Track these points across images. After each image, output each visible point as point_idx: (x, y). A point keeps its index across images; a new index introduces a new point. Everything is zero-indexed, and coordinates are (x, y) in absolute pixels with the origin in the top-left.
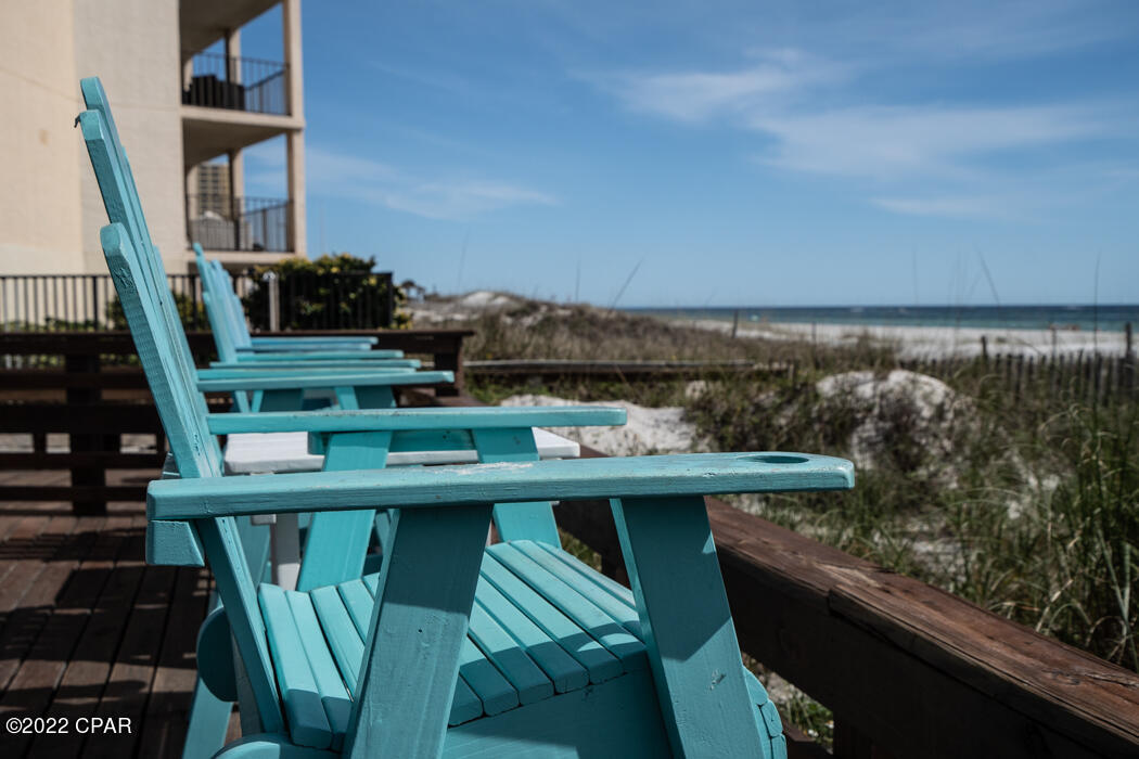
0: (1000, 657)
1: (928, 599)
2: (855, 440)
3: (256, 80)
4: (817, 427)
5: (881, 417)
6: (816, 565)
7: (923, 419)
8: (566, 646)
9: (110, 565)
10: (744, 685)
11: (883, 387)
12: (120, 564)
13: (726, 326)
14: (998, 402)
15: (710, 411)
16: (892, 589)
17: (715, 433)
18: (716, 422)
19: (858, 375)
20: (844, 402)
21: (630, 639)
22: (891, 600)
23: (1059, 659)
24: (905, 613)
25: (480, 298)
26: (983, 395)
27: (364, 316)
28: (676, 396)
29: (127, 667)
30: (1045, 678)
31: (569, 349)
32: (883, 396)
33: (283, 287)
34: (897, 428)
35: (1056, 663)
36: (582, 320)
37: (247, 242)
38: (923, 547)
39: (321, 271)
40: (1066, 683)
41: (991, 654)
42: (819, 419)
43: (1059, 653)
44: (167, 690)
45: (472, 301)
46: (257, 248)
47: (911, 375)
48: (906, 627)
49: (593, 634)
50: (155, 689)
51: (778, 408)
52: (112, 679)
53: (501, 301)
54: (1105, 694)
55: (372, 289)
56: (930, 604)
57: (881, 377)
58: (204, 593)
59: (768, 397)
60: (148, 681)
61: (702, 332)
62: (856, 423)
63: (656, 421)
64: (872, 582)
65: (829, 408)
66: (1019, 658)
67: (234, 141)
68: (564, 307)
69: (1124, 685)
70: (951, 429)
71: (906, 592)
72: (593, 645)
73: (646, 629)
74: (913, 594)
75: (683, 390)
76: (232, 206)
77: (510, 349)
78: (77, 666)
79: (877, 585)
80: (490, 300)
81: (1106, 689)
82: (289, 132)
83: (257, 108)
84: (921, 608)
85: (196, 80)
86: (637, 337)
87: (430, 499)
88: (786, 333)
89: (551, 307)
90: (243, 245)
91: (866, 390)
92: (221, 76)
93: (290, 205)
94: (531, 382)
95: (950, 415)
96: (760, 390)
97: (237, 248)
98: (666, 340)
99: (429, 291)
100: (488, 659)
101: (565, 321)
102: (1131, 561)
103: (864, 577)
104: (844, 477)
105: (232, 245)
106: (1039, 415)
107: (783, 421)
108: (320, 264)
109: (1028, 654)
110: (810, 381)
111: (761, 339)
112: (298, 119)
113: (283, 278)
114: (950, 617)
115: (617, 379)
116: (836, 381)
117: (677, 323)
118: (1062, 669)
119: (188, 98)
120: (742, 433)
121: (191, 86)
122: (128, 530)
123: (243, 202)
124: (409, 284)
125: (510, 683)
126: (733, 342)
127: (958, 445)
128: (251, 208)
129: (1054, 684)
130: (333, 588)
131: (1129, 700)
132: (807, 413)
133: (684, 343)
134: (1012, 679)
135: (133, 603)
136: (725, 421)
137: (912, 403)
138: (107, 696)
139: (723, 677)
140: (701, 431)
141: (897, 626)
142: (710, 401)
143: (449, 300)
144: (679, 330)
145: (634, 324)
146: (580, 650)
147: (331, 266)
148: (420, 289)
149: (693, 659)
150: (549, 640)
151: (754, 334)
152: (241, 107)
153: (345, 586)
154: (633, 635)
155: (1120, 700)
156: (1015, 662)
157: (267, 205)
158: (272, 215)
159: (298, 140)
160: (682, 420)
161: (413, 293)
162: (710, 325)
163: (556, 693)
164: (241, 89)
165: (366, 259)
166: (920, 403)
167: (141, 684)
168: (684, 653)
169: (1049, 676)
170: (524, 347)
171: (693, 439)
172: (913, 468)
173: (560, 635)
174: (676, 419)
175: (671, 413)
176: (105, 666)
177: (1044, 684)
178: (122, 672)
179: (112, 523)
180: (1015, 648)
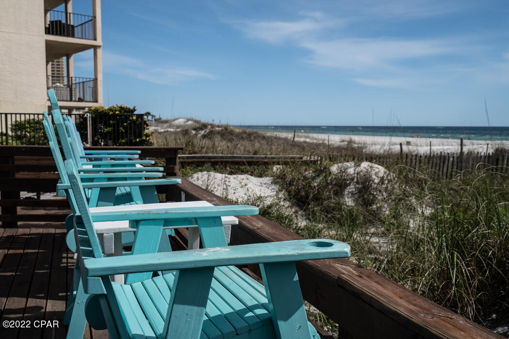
0: (404, 307)
1: (377, 280)
2: (346, 193)
3: (80, 23)
4: (330, 187)
5: (357, 183)
6: (332, 264)
7: (375, 183)
8: (240, 314)
9: (21, 251)
10: (308, 329)
11: (358, 169)
12: (26, 251)
13: (290, 136)
14: (406, 177)
15: (284, 180)
16: (362, 276)
17: (287, 189)
18: (287, 184)
19: (348, 164)
20: (342, 176)
21: (264, 311)
22: (362, 281)
23: (427, 307)
24: (368, 287)
25: (181, 121)
26: (401, 172)
27: (131, 133)
28: (270, 172)
29: (34, 300)
30: (421, 316)
31: (222, 148)
32: (358, 174)
33: (94, 120)
34: (364, 187)
35: (425, 309)
36: (226, 133)
37: (75, 97)
38: (375, 240)
39: (111, 113)
40: (429, 318)
41: (400, 305)
42: (331, 183)
43: (426, 304)
44: (53, 310)
45: (177, 122)
46: (80, 100)
47: (370, 164)
48: (368, 294)
49: (250, 309)
50: (47, 310)
51: (313, 178)
52: (27, 306)
53: (190, 122)
54: (443, 322)
55: (134, 122)
56: (377, 282)
57: (358, 165)
58: (65, 265)
59: (309, 173)
60: (44, 306)
61: (280, 139)
62: (347, 185)
63: (261, 183)
64: (354, 272)
65: (335, 178)
66: (412, 307)
67: (69, 51)
68: (218, 126)
69: (451, 318)
70: (387, 188)
71: (368, 277)
72: (250, 314)
73: (271, 307)
74: (370, 277)
75: (272, 168)
76: (68, 81)
77: (196, 149)
78: (11, 299)
79: (357, 274)
80: (185, 122)
81: (444, 320)
82: (95, 48)
83: (80, 36)
84: (374, 284)
85: (52, 22)
86: (251, 140)
87: (193, 266)
88: (316, 139)
89: (213, 126)
90: (74, 99)
91: (351, 171)
92: (64, 21)
93: (95, 80)
94: (206, 166)
95: (386, 182)
96: (306, 170)
97: (71, 100)
98: (264, 142)
99: (157, 117)
100: (210, 319)
101: (219, 133)
102: (457, 259)
103: (351, 270)
104: (347, 253)
105: (69, 99)
106: (423, 182)
107: (316, 184)
108: (110, 110)
109: (415, 305)
110: (328, 167)
111: (305, 142)
112: (99, 42)
113: (94, 116)
114: (386, 288)
115: (244, 164)
116: (338, 167)
117: (269, 134)
118: (428, 311)
119: (48, 31)
120: (298, 188)
121: (49, 25)
122: (28, 235)
123: (73, 79)
124: (148, 114)
125: (219, 330)
126: (294, 144)
127: (390, 195)
128: (77, 81)
129: (425, 319)
130: (140, 283)
131: (452, 325)
132: (326, 181)
133: (272, 144)
134: (409, 317)
135: (34, 270)
136: (291, 184)
137: (371, 177)
138: (26, 314)
139: (300, 327)
140: (280, 188)
141: (364, 293)
142: (284, 175)
143: (166, 122)
144: (269, 138)
145: (250, 135)
146: (246, 316)
147: (116, 111)
148: (153, 116)
149: (289, 321)
150: (233, 311)
151: (302, 140)
152: (73, 36)
153: (145, 282)
154: (266, 309)
155: (449, 325)
156: (410, 309)
157: (85, 80)
158: (87, 85)
159: (99, 51)
160: (272, 183)
161: (150, 118)
162: (283, 135)
163: (237, 334)
164: (73, 27)
165: (132, 108)
166: (374, 177)
167: (41, 308)
168: (286, 318)
169: (423, 315)
170: (202, 148)
171: (277, 192)
172: (371, 205)
173: (237, 309)
174: (270, 182)
175: (267, 180)
176: (24, 299)
177: (420, 319)
178: (32, 302)
179: (21, 231)
180: (410, 302)
